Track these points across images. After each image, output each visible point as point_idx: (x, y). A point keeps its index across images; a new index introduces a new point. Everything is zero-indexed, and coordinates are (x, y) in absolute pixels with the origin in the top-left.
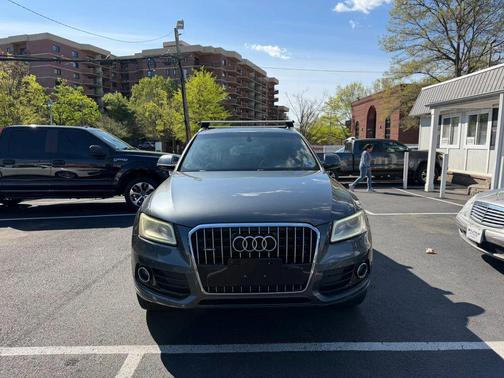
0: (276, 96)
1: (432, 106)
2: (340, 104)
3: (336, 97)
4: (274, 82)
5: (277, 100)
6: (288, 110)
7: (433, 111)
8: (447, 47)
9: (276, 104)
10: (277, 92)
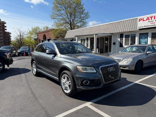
0: (5, 28)
1: (76, 36)
2: (33, 33)
3: (31, 30)
4: (4, 23)
5: (6, 30)
6: (11, 34)
7: (76, 38)
8: (68, 20)
9: (5, 31)
10: (6, 27)
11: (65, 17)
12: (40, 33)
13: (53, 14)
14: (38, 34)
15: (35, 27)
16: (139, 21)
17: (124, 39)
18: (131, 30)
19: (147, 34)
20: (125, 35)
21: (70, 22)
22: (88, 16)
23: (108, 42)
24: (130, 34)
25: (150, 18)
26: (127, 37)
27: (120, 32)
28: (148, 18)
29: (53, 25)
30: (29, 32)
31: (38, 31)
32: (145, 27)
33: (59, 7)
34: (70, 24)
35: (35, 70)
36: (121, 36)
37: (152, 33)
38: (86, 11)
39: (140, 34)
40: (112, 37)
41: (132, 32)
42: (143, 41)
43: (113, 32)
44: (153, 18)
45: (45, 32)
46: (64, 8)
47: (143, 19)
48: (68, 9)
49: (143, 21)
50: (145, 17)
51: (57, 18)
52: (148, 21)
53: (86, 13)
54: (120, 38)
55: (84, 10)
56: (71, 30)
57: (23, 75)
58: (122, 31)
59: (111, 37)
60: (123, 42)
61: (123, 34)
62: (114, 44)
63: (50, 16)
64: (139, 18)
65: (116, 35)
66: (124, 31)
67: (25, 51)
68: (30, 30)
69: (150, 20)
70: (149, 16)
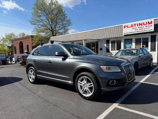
3: (5, 37)
8: (49, 26)
11: (46, 23)
12: (16, 40)
13: (32, 20)
14: (12, 41)
15: (10, 33)
16: (124, 28)
17: (110, 44)
18: (117, 36)
19: (131, 39)
20: (111, 41)
21: (52, 29)
22: (70, 23)
23: (95, 48)
24: (116, 40)
25: (134, 26)
26: (113, 42)
27: (107, 38)
28: (132, 25)
29: (33, 32)
30: (2, 38)
31: (13, 38)
32: (130, 34)
33: (39, 13)
34: (52, 31)
35: (33, 77)
36: (108, 42)
37: (136, 39)
38: (68, 18)
39: (125, 40)
40: (99, 43)
41: (118, 38)
42: (128, 46)
43: (100, 38)
44: (136, 25)
45: (22, 39)
46: (45, 14)
47: (128, 26)
48: (50, 15)
49: (128, 27)
50: (129, 24)
51: (38, 24)
52: (132, 28)
53: (68, 19)
54: (107, 43)
55: (66, 17)
56: (53, 36)
57: (16, 84)
58: (109, 37)
59: (97, 42)
60: (109, 47)
61: (109, 40)
62: (101, 49)
63: (29, 22)
64: (124, 25)
65: (103, 41)
66: (111, 37)
67: (2, 59)
68: (3, 37)
69: (134, 27)
70: (133, 23)
